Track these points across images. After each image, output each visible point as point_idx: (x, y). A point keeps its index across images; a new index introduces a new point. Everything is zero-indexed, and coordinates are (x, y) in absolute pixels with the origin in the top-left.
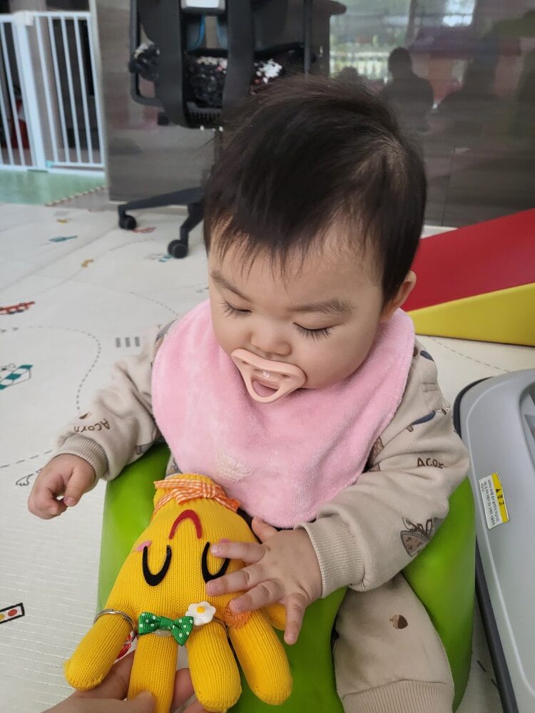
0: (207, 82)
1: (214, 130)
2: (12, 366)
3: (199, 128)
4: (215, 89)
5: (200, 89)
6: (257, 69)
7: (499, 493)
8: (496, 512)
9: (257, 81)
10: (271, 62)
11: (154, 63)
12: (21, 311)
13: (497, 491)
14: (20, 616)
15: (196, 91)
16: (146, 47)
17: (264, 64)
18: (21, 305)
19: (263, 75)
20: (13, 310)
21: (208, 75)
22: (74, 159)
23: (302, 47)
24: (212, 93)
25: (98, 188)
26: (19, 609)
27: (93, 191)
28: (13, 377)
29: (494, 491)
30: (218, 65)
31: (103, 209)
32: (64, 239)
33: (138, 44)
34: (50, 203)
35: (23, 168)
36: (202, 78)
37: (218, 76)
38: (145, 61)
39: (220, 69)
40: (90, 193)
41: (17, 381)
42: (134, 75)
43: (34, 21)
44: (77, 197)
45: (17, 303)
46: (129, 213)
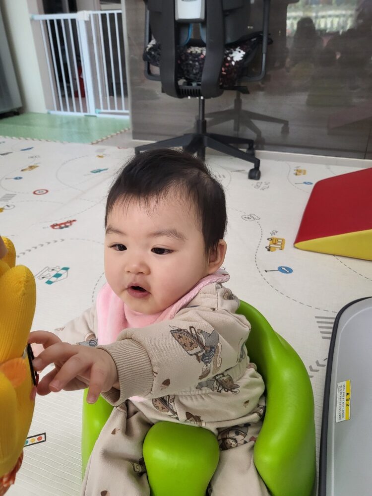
0: (193, 66)
1: (198, 98)
2: (57, 268)
3: (188, 97)
4: (197, 71)
5: (188, 71)
6: (227, 55)
7: (349, 396)
8: (343, 411)
9: (227, 64)
10: (238, 49)
11: (159, 54)
12: (67, 227)
13: (347, 394)
14: (43, 441)
15: (186, 72)
16: (155, 43)
17: (233, 51)
18: (68, 222)
19: (232, 58)
20: (63, 226)
21: (194, 61)
22: (113, 107)
23: (261, 34)
24: (197, 74)
25: (127, 129)
26: (43, 436)
27: (123, 131)
28: (58, 276)
29: (345, 395)
30: (202, 53)
32: (100, 171)
33: (150, 40)
34: (94, 142)
35: (82, 114)
36: (190, 64)
37: (201, 62)
38: (153, 53)
39: (202, 56)
40: (121, 133)
41: (59, 278)
42: (147, 63)
43: (90, 18)
44: (112, 136)
45: (65, 221)
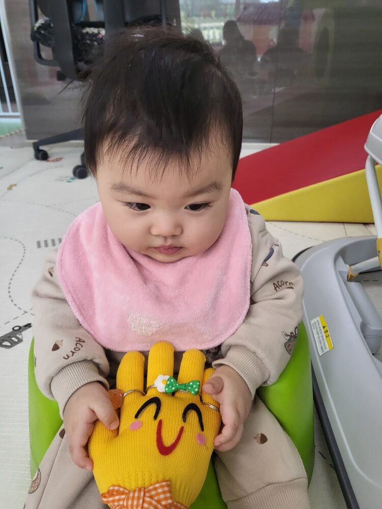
0: (91, 46)
4: (98, 51)
5: (87, 52)
7: (325, 329)
8: (324, 343)
11: (49, 33)
13: (324, 327)
15: (84, 53)
16: (43, 22)
21: (92, 41)
23: (160, 17)
25: (18, 131)
27: (13, 133)
29: (322, 328)
30: (99, 33)
31: (22, 146)
33: (37, 19)
36: (88, 44)
37: (100, 42)
38: (43, 32)
39: (100, 36)
40: (11, 135)
42: (35, 43)
44: (1, 138)
46: (41, 148)
